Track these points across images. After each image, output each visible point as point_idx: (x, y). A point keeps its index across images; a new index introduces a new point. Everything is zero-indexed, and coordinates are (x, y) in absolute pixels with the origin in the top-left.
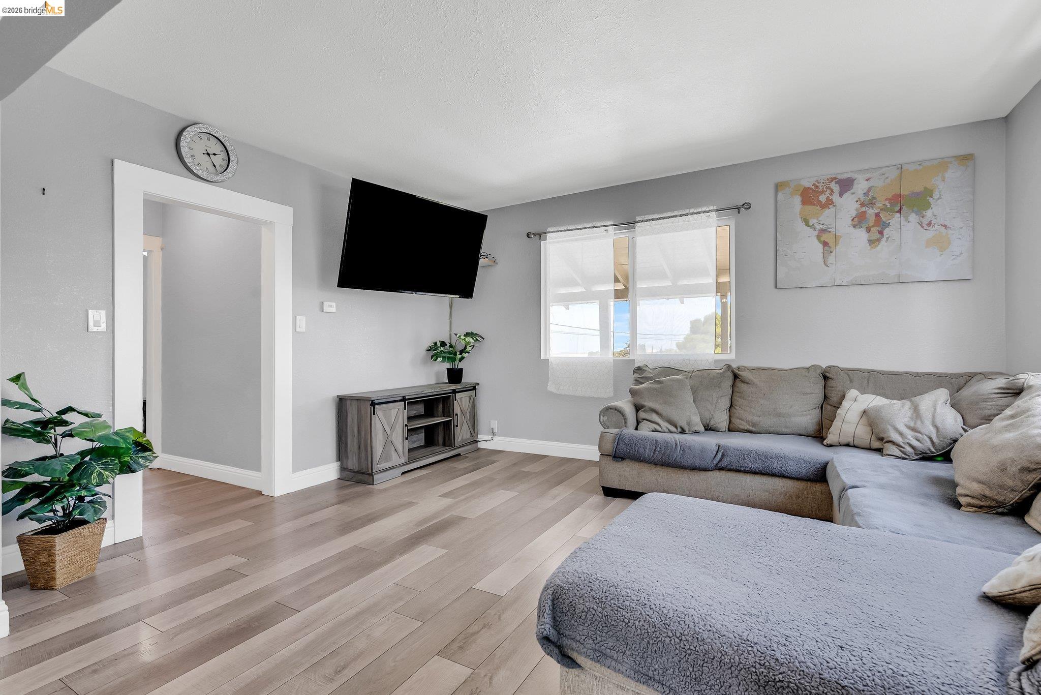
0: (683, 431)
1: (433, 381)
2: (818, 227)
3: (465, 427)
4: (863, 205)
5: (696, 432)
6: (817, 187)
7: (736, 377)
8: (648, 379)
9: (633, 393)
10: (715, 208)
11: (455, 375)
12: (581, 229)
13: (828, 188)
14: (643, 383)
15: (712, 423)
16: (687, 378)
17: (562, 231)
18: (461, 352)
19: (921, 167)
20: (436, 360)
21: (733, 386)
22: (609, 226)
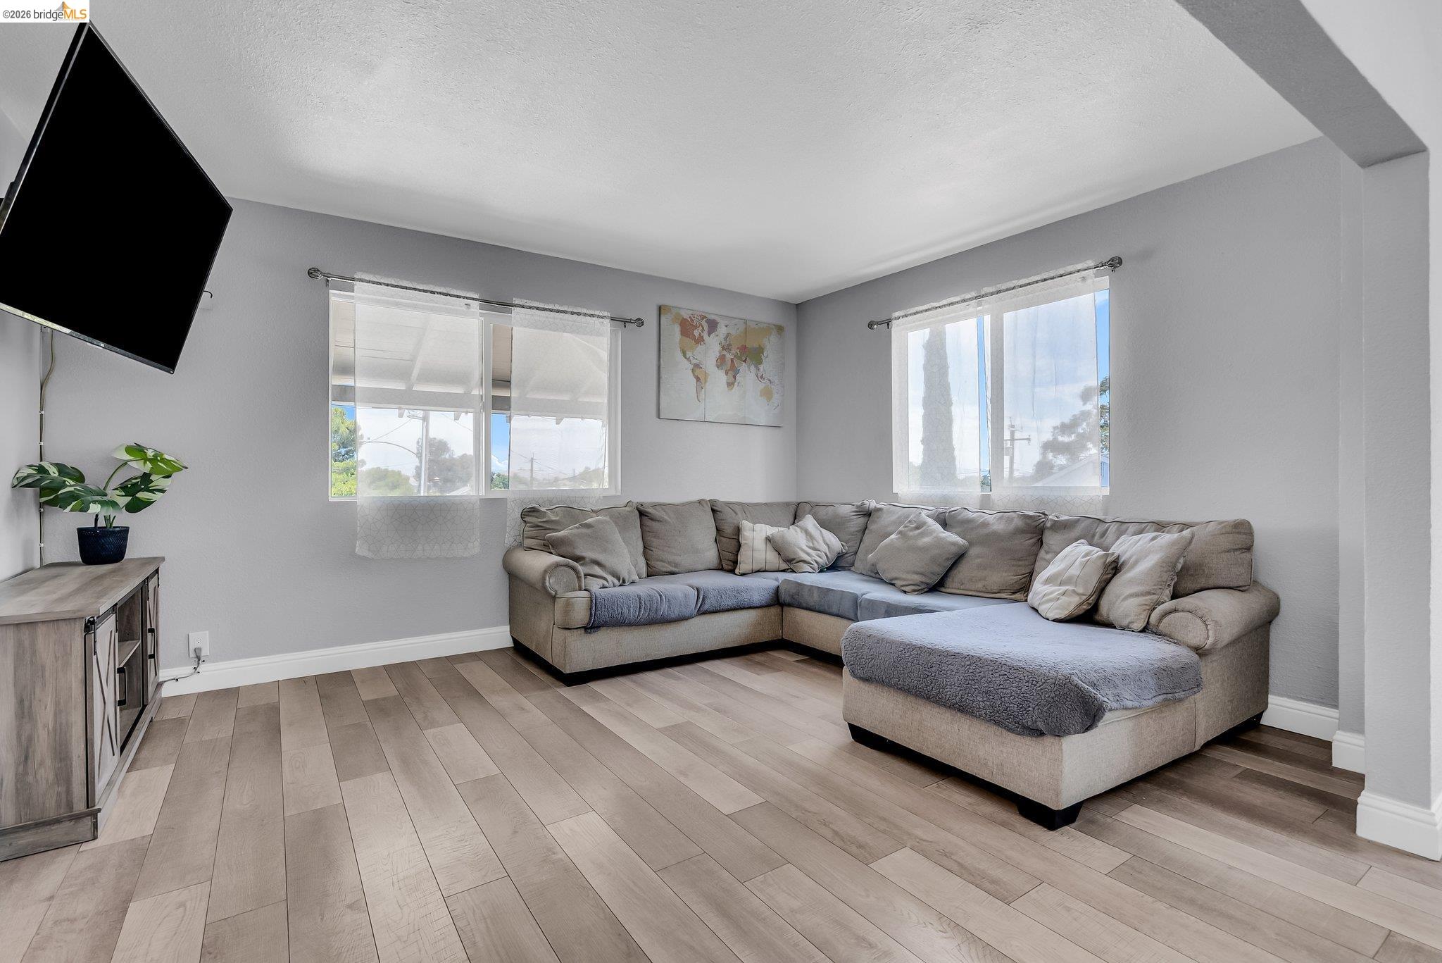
2: (694, 361)
4: (723, 348)
6: (692, 321)
7: (642, 514)
13: (701, 325)
19: (757, 327)
21: (642, 525)
22: (473, 299)
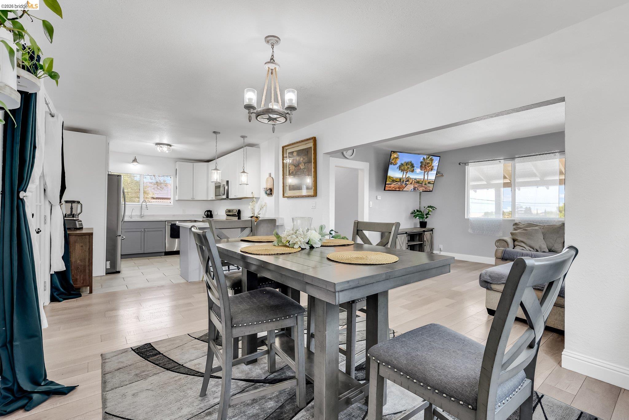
0: (537, 251)
1: (413, 227)
3: (428, 246)
5: (544, 252)
8: (520, 228)
9: (512, 234)
10: (559, 151)
11: (423, 224)
12: (487, 161)
14: (517, 230)
15: (553, 248)
16: (540, 228)
17: (477, 162)
18: (426, 215)
20: (416, 218)
22: (501, 159)
